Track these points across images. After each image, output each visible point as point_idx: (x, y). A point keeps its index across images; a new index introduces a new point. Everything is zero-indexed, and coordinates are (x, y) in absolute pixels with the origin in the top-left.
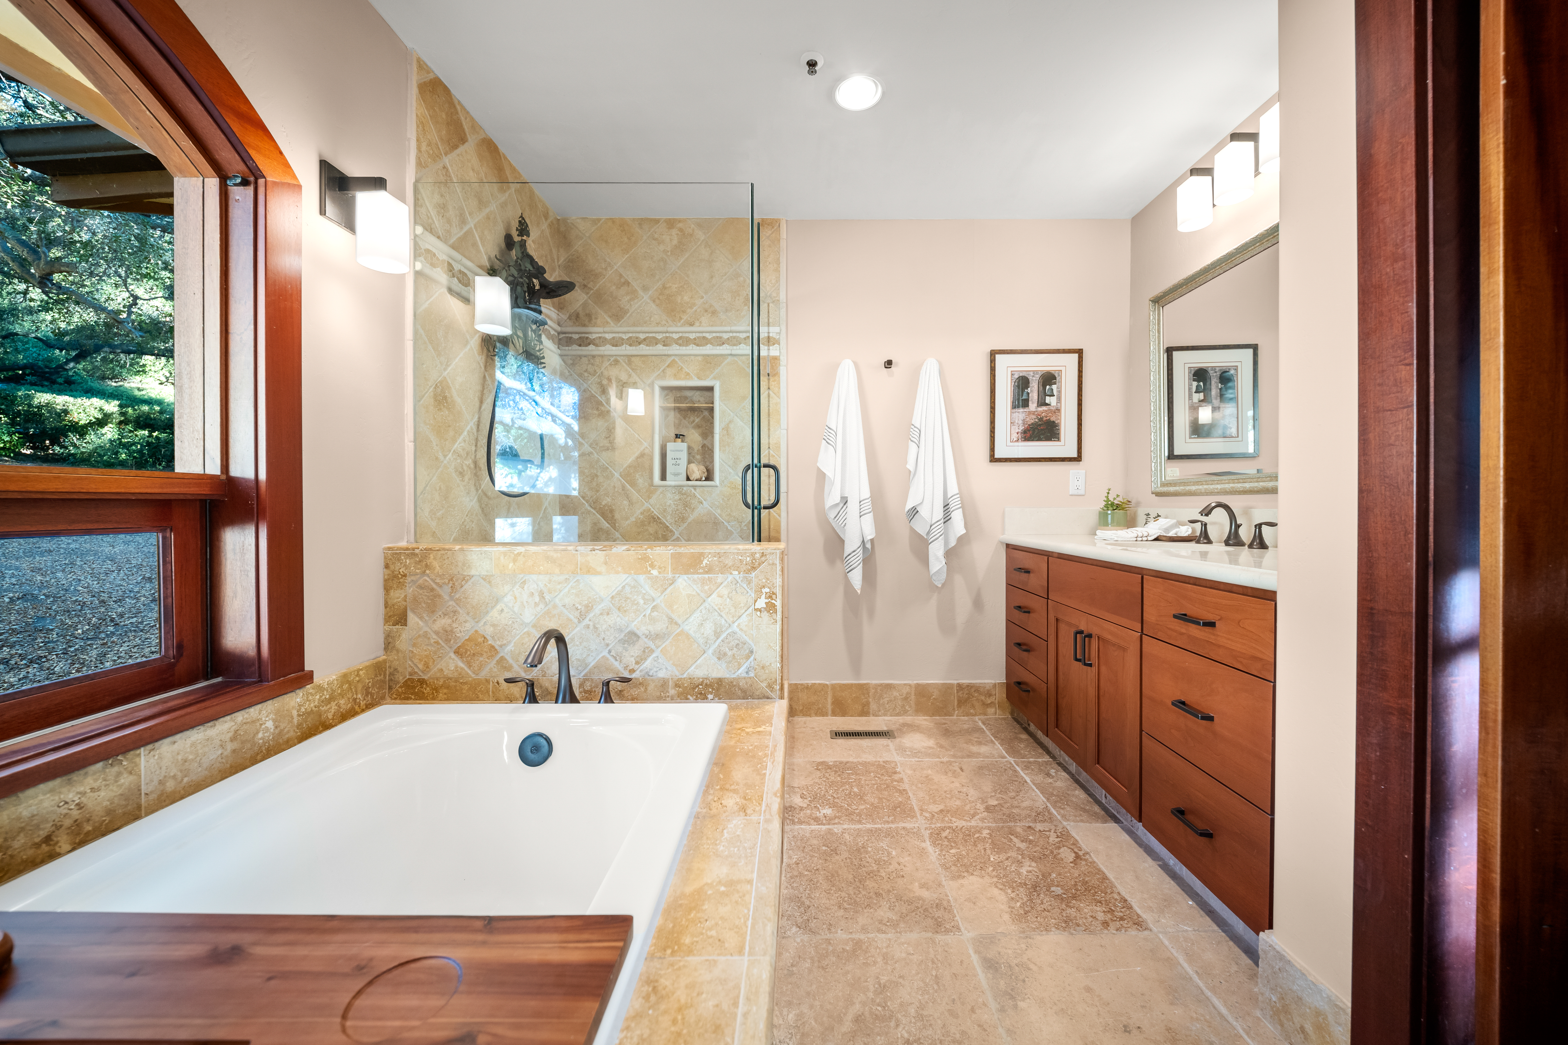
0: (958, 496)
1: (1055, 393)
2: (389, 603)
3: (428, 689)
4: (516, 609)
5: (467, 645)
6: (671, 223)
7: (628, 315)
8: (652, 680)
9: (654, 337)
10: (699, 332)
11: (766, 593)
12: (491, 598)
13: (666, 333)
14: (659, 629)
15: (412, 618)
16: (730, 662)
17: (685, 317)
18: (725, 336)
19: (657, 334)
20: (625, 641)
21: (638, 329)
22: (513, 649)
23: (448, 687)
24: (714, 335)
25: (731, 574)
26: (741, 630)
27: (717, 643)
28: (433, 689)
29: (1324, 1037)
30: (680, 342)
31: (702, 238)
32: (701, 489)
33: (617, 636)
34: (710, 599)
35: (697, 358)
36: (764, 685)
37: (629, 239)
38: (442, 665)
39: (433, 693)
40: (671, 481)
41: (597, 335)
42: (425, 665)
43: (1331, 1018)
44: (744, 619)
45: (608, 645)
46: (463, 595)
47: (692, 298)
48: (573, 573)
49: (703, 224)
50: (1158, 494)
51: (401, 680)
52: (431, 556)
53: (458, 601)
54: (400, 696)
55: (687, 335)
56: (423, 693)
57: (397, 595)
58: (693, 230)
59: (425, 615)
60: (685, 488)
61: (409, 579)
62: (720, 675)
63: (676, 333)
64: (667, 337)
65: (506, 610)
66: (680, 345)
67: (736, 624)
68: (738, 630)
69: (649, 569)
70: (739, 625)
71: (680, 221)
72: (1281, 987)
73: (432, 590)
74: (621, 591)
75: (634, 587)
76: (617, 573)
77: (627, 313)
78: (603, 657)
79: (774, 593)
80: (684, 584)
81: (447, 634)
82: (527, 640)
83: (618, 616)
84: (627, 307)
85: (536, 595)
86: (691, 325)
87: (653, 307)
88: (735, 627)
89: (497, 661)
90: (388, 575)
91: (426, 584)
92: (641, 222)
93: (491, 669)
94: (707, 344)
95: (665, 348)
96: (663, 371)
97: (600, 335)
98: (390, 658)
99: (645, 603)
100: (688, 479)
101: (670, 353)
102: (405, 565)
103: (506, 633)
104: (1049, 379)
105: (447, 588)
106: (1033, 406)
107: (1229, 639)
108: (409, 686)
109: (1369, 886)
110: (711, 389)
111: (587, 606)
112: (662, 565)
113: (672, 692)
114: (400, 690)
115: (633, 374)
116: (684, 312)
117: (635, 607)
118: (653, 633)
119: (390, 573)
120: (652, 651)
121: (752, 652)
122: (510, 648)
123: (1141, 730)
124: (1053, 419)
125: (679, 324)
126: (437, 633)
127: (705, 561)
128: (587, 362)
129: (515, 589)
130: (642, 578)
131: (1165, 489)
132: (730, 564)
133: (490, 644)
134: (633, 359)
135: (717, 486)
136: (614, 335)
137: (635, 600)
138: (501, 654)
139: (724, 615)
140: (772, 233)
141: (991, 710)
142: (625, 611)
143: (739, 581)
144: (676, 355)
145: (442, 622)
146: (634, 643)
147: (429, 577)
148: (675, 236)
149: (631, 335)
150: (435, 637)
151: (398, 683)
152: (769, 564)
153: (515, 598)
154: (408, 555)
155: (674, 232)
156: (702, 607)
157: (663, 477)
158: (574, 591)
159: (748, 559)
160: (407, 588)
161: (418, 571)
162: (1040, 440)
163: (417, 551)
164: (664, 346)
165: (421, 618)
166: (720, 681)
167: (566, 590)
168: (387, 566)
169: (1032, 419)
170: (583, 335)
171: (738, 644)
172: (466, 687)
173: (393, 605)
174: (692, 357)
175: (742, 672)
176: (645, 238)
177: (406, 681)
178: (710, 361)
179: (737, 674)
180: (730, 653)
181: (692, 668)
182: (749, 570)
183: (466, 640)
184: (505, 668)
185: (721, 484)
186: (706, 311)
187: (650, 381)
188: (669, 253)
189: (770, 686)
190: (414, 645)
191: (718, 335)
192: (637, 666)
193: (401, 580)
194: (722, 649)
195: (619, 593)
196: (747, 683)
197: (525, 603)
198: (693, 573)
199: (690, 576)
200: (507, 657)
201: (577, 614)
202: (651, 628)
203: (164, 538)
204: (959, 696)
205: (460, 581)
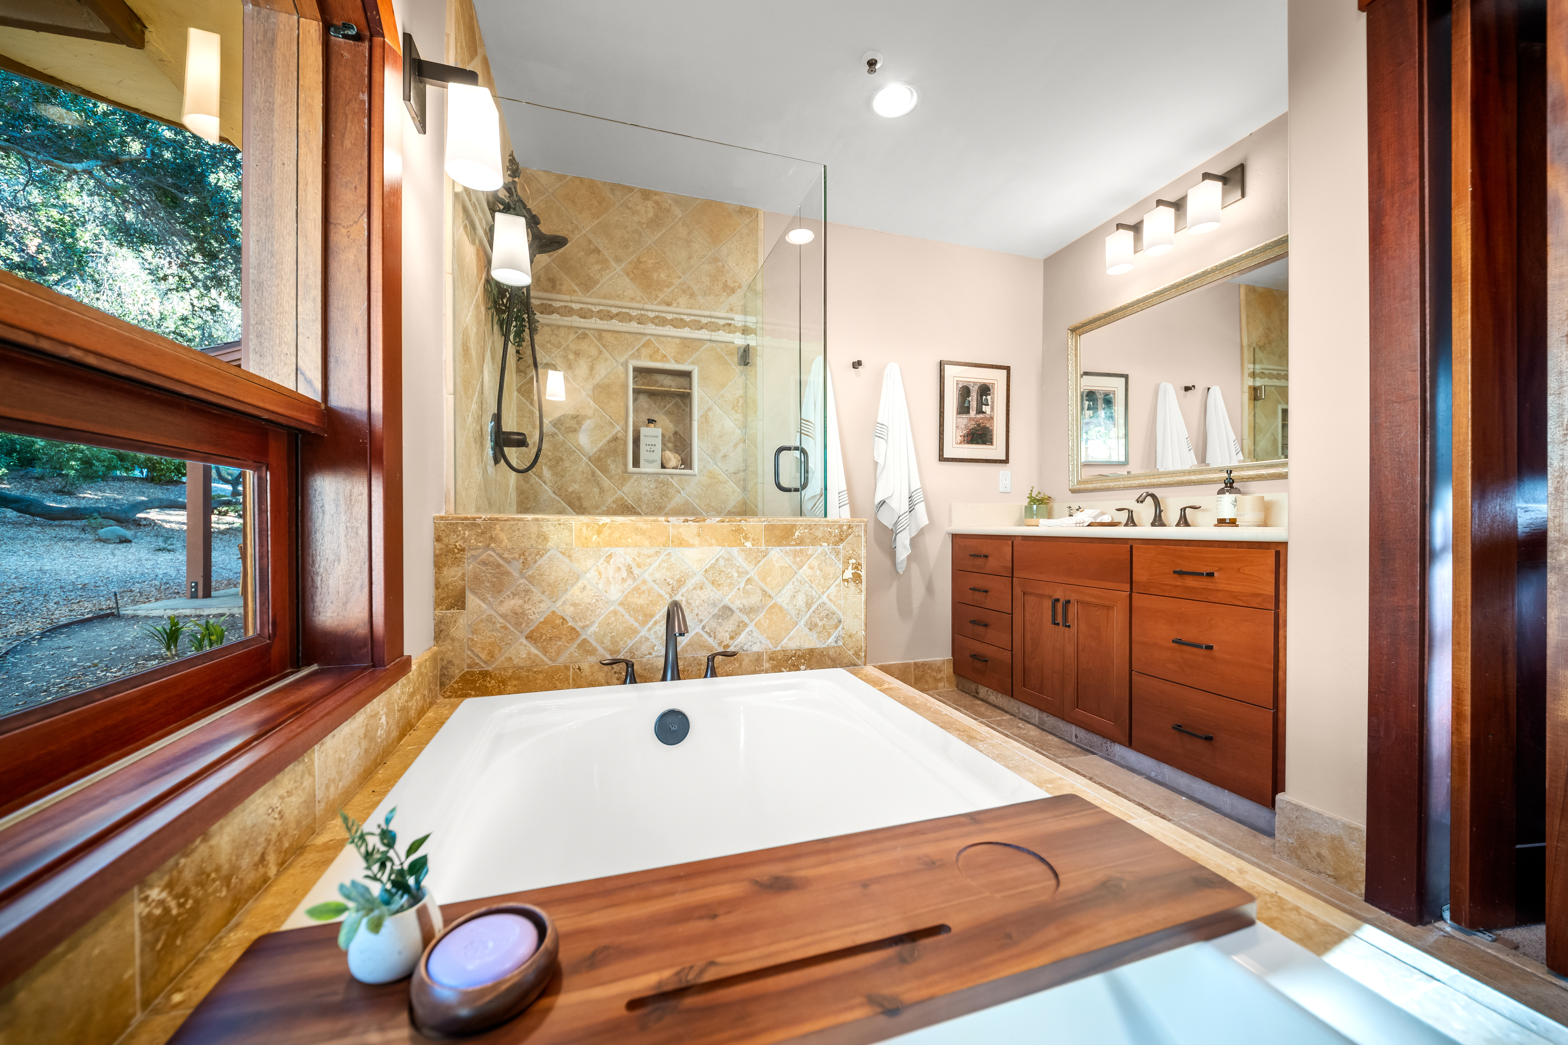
0: (921, 490)
1: (989, 403)
2: (442, 583)
3: (493, 682)
4: (601, 586)
5: (543, 628)
6: (646, 195)
7: (599, 285)
8: (747, 655)
9: (628, 314)
10: (677, 313)
11: (853, 564)
12: (571, 574)
13: (641, 310)
14: (753, 602)
15: (472, 600)
16: (820, 632)
17: (661, 296)
18: (704, 320)
19: (631, 311)
20: (719, 616)
21: (611, 302)
22: (597, 630)
23: (518, 678)
24: (692, 318)
25: (821, 545)
26: (830, 600)
27: (808, 615)
28: (499, 682)
29: (1339, 854)
30: (657, 321)
31: (680, 216)
32: (679, 477)
33: (711, 611)
34: (801, 571)
35: (674, 340)
36: (851, 653)
37: (599, 203)
38: (511, 652)
39: (499, 687)
40: (645, 468)
41: (563, 304)
42: (488, 654)
43: (1346, 839)
44: (833, 589)
45: (701, 621)
46: (538, 572)
47: (669, 276)
48: (664, 545)
49: (679, 201)
50: (1073, 491)
51: (457, 673)
52: (497, 526)
53: (531, 579)
54: (456, 693)
55: (664, 315)
56: (487, 687)
57: (452, 574)
58: (670, 205)
59: (488, 596)
60: (661, 476)
61: (468, 554)
62: (811, 646)
63: (652, 311)
64: (642, 315)
65: (588, 587)
66: (656, 325)
67: (826, 595)
68: (827, 601)
69: (743, 541)
70: (829, 595)
71: (656, 194)
72: (1298, 831)
73: (499, 566)
74: (715, 565)
75: (728, 560)
76: (711, 545)
77: (598, 283)
78: (697, 633)
79: (859, 564)
80: (777, 555)
81: (518, 617)
82: (613, 619)
83: (712, 590)
84: (597, 277)
85: (624, 569)
86: (669, 304)
87: (626, 281)
88: (824, 598)
89: (579, 644)
90: (440, 549)
91: (491, 559)
92: (614, 187)
93: (571, 654)
94: (685, 327)
95: (639, 326)
96: (638, 350)
97: (566, 304)
98: (443, 648)
99: (739, 576)
100: (663, 467)
101: (647, 331)
102: (463, 538)
103: (589, 612)
104: (985, 390)
105: (518, 565)
106: (973, 413)
107: (1228, 584)
108: (468, 680)
109: (1382, 733)
110: (687, 375)
111: (679, 581)
112: (756, 537)
113: (766, 665)
114: (456, 686)
115: (604, 350)
116: (661, 290)
117: (729, 580)
118: (747, 607)
119: (443, 546)
120: (746, 625)
121: (840, 622)
122: (594, 628)
123: (1131, 671)
124: (988, 425)
125: (655, 303)
126: (503, 616)
127: (797, 533)
128: (550, 332)
129: (599, 564)
130: (735, 550)
131: (1083, 486)
132: (820, 536)
133: (570, 626)
134: (604, 334)
135: (695, 475)
136: (582, 306)
137: (729, 573)
138: (583, 637)
139: (814, 587)
140: (750, 222)
141: (941, 685)
142: (719, 585)
143: (828, 553)
144: (652, 335)
145: (511, 604)
146: (728, 618)
147: (494, 551)
148: (651, 208)
149: (601, 308)
150: (501, 620)
151: (453, 677)
152: (855, 536)
153: (600, 573)
154: (467, 525)
155: (650, 204)
156: (794, 579)
157: (636, 463)
158: (665, 565)
159: (837, 531)
160: (466, 564)
161: (480, 544)
162: (977, 443)
163: (479, 521)
164: (639, 323)
165: (484, 600)
166: (811, 651)
167: (657, 564)
168: (438, 539)
169: (972, 425)
170: (546, 302)
171: (828, 614)
172: (541, 676)
173: (447, 585)
174: (669, 339)
175: (831, 641)
176: (618, 205)
177: (464, 675)
178: (688, 345)
179: (827, 644)
180: (820, 624)
181: (785, 640)
182: (837, 542)
183: (541, 623)
184: (588, 651)
185: (699, 473)
186: (684, 292)
187: (622, 360)
188: (644, 226)
189: (857, 654)
190: (474, 632)
191: (696, 318)
192: (731, 642)
193: (458, 556)
194: (813, 619)
195: (712, 567)
196: (836, 652)
197: (611, 579)
198: (786, 545)
199: (782, 548)
200: (590, 640)
201: (669, 589)
202: (745, 602)
203: (260, 479)
204: (915, 674)
205: (533, 556)
